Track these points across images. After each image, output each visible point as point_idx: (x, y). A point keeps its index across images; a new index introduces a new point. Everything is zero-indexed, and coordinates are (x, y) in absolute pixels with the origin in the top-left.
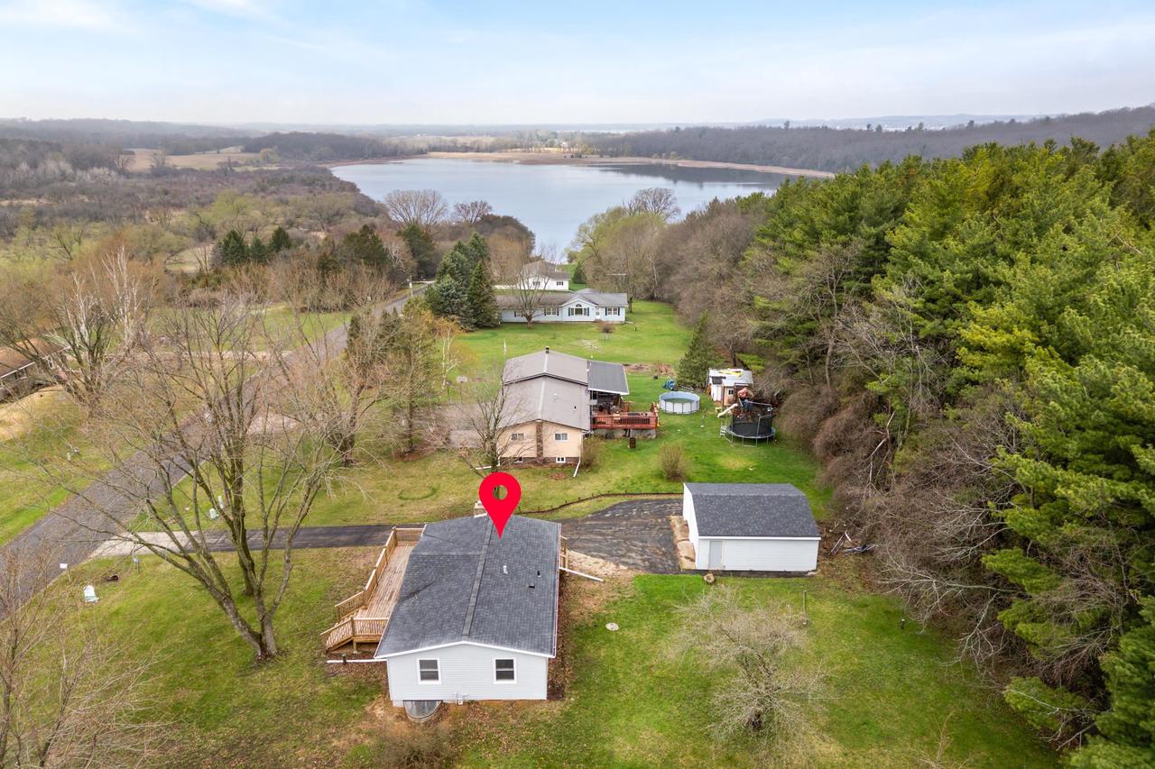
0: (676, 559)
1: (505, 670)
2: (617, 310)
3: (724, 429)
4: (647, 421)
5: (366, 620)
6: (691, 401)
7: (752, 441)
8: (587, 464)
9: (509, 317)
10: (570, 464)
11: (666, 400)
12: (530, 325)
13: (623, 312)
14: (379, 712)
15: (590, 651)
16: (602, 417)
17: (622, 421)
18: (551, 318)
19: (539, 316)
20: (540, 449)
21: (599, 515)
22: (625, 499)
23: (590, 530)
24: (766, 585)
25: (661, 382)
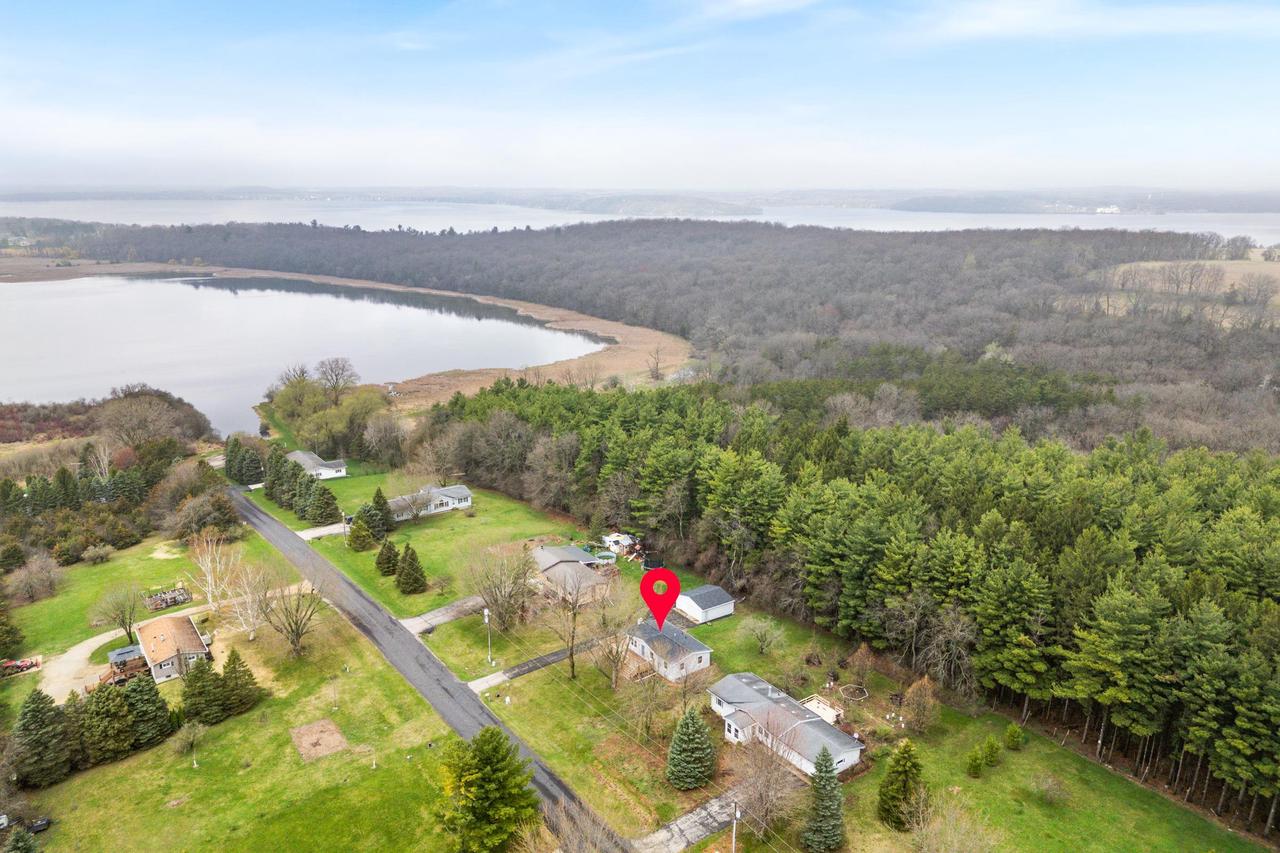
1: (700, 659)
2: (466, 499)
12: (416, 522)
13: (469, 500)
18: (424, 513)
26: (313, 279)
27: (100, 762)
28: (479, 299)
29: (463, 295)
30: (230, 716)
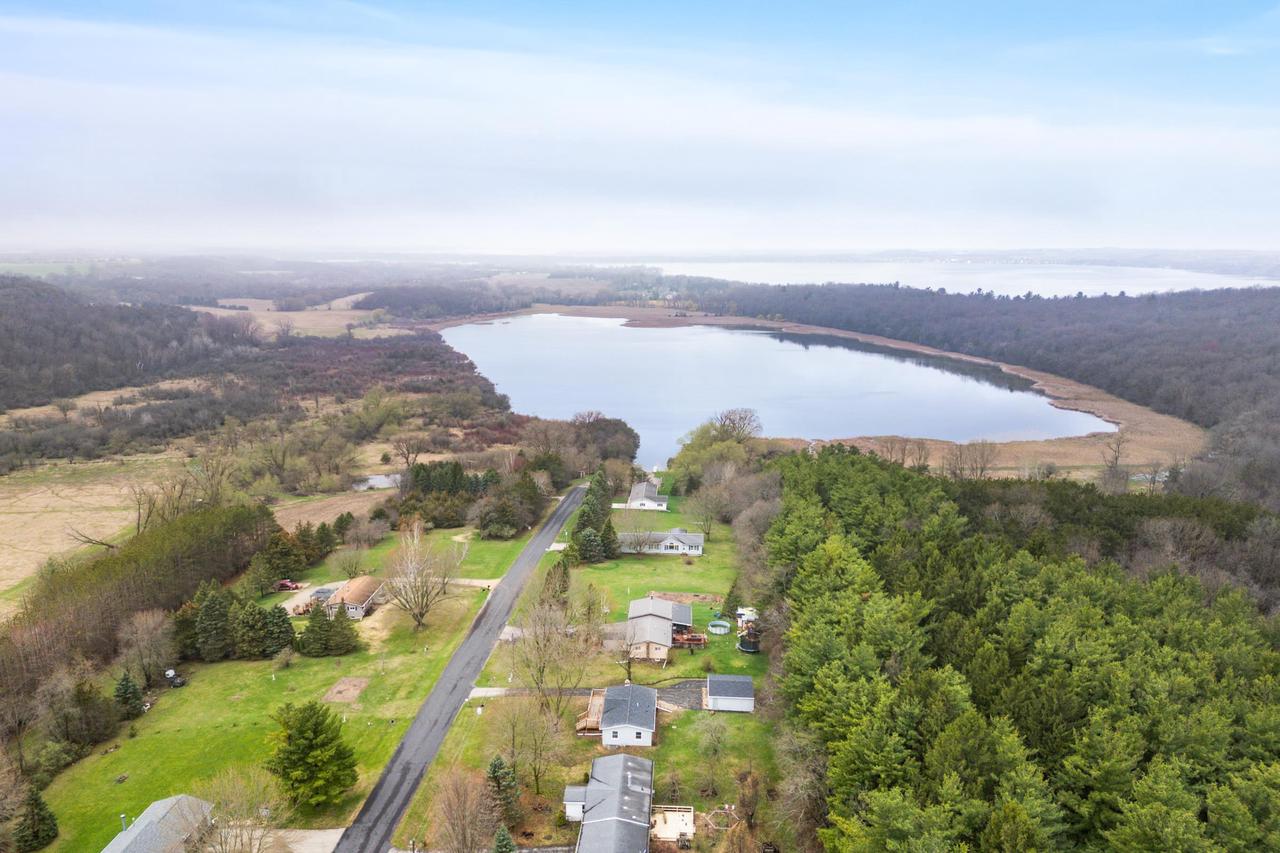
0: (701, 705)
1: (639, 735)
2: (697, 547)
3: (738, 645)
4: (700, 640)
5: (591, 721)
6: (725, 627)
7: (748, 652)
8: (670, 662)
9: (625, 550)
10: (662, 661)
11: (713, 626)
12: (640, 557)
13: (700, 548)
14: (599, 748)
15: (666, 733)
16: (678, 637)
17: (688, 640)
18: (654, 551)
19: (646, 550)
20: (648, 653)
21: (673, 687)
22: (684, 680)
23: (668, 693)
24: (733, 715)
25: (713, 613)
26: (861, 338)
27: (240, 658)
28: (1005, 368)
29: (992, 363)
30: (328, 655)
